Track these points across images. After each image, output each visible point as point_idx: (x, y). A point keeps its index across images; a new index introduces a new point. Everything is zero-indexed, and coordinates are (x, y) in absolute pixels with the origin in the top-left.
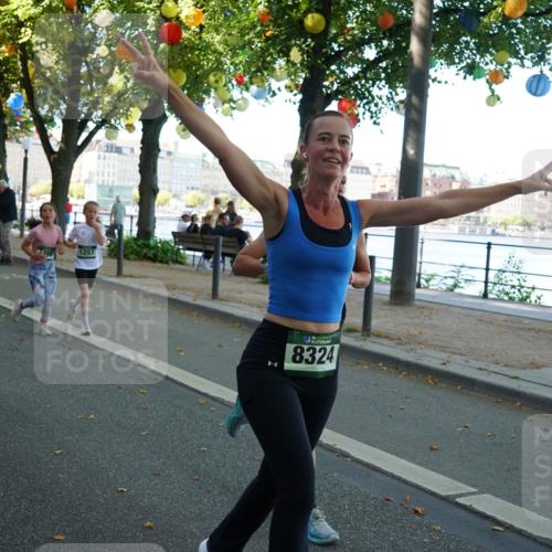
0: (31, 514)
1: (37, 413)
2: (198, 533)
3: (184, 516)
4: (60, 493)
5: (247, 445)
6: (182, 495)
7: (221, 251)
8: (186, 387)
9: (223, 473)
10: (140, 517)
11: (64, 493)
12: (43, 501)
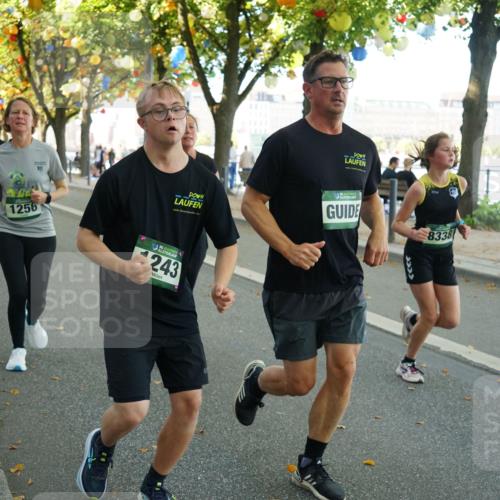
0: (261, 448)
1: (242, 355)
2: (425, 469)
3: (408, 452)
4: (283, 429)
5: (454, 385)
6: (401, 433)
7: (396, 194)
8: (380, 330)
9: (436, 412)
10: (364, 452)
11: (287, 429)
12: (269, 436)
